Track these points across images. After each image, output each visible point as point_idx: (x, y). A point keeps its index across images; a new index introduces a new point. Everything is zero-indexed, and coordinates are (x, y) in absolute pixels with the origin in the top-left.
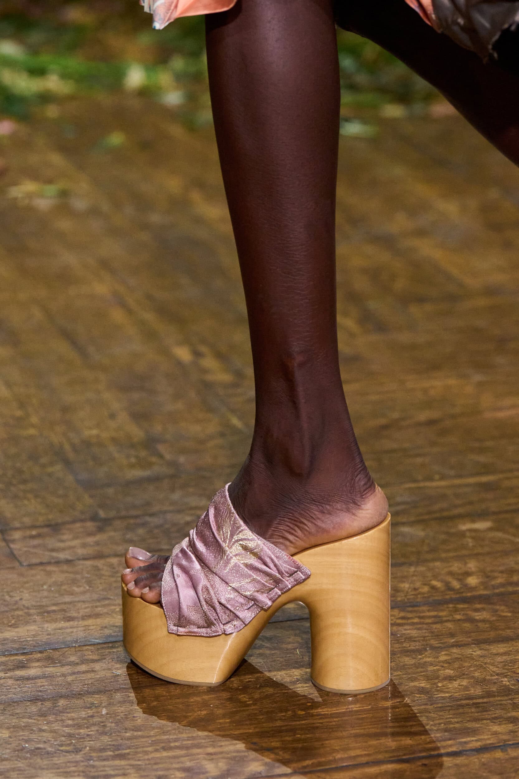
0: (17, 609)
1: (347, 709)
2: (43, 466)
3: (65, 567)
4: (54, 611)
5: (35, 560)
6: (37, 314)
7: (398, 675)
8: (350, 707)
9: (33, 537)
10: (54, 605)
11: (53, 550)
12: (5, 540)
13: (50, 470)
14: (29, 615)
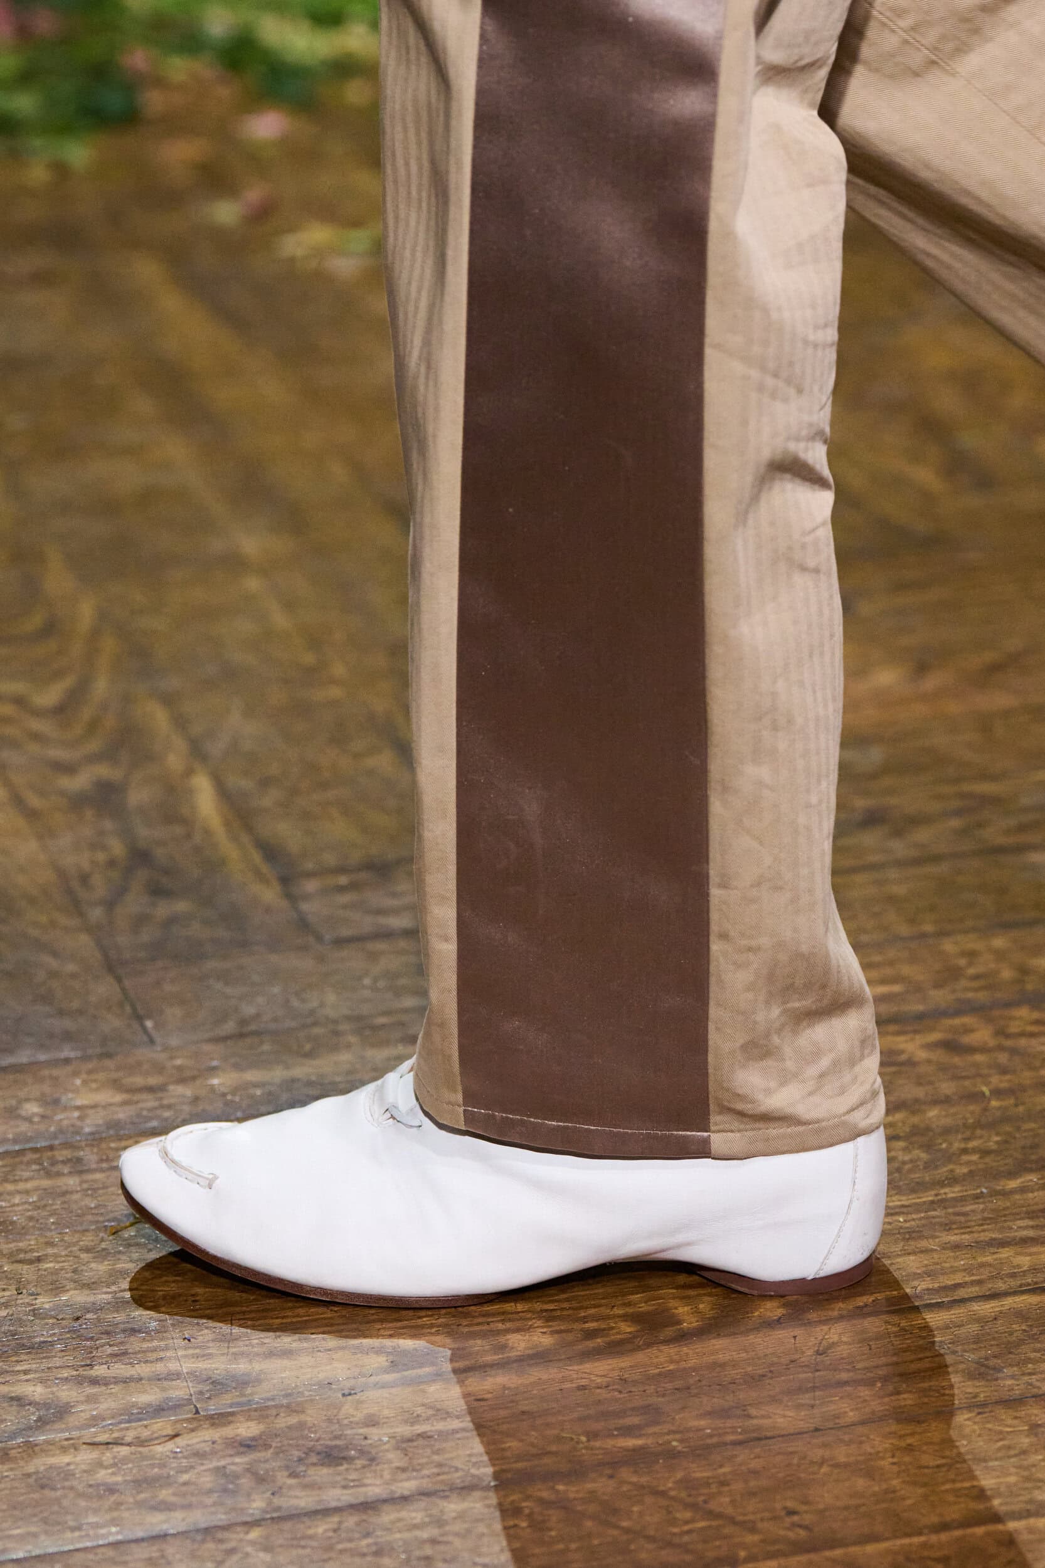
0: (315, 1024)
1: (936, 1195)
2: (357, 756)
3: (402, 944)
4: (383, 1026)
5: (345, 932)
6: (339, 472)
7: (1031, 1130)
8: (942, 1191)
9: (341, 889)
10: (387, 1013)
11: (380, 912)
12: (289, 896)
13: (371, 762)
14: (336, 1033)
